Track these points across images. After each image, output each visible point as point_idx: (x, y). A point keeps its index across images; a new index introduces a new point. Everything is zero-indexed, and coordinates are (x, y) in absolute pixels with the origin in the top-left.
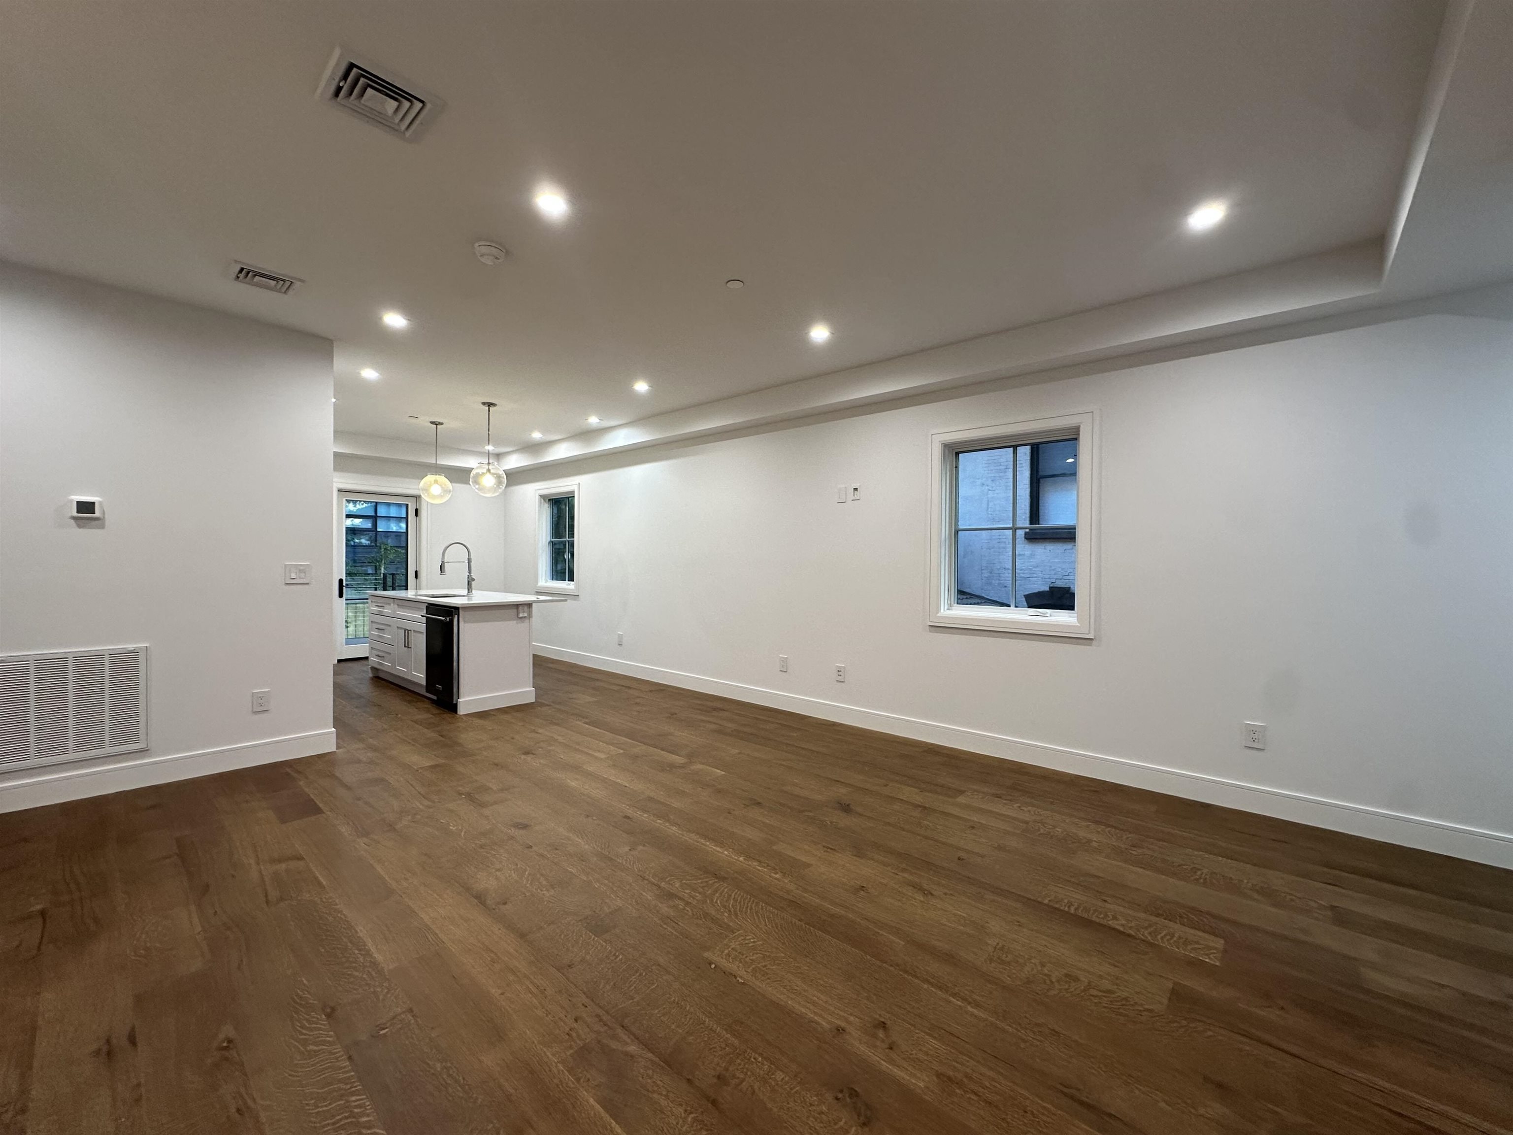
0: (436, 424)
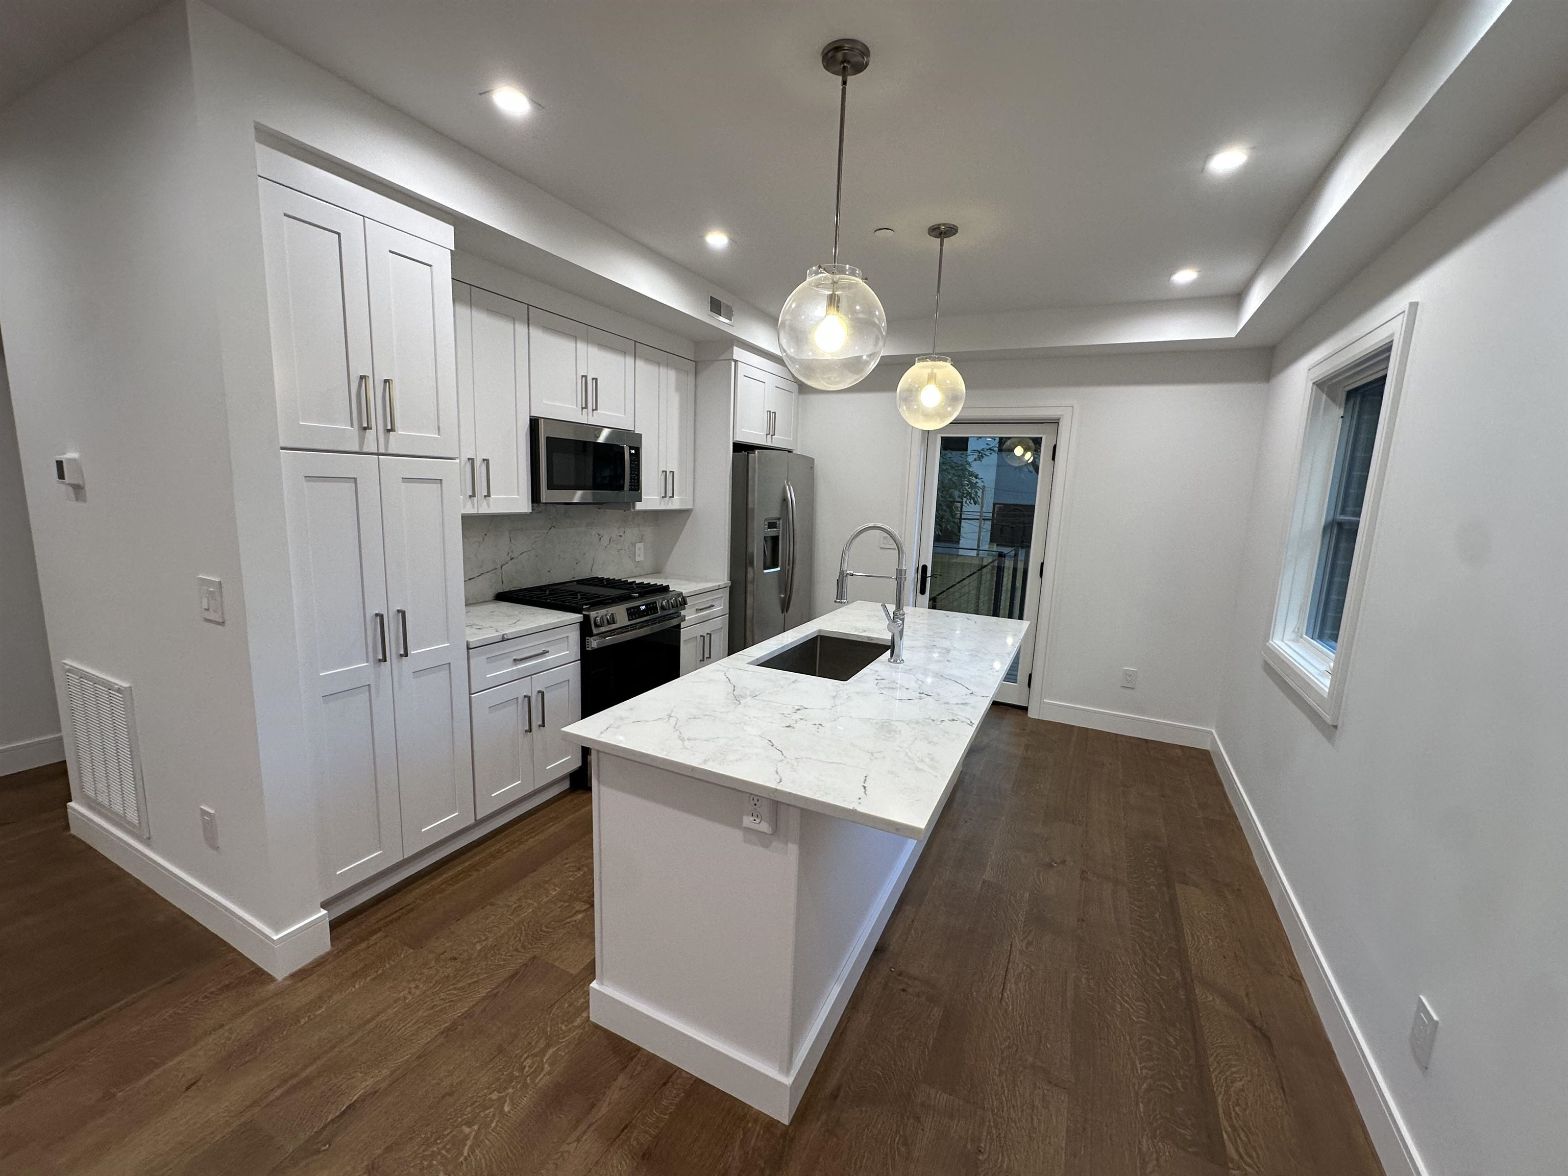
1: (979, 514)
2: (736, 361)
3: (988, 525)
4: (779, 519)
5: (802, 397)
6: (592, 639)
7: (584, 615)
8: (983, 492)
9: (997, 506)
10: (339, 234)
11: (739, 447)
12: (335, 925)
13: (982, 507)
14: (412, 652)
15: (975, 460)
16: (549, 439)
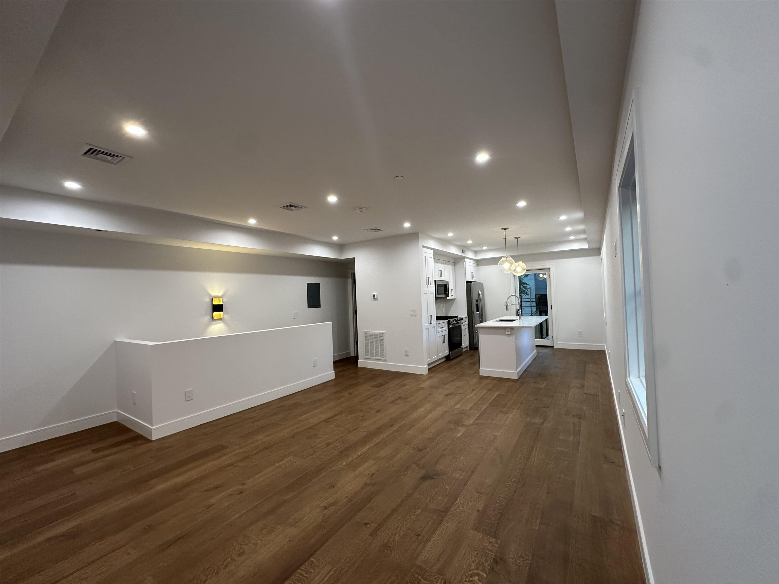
0: (517, 238)
1: (530, 299)
2: (465, 262)
3: (534, 304)
4: (478, 299)
5: (477, 267)
6: (450, 325)
7: (448, 320)
8: (530, 290)
9: (537, 296)
10: (425, 256)
11: (467, 282)
12: (429, 369)
13: (531, 296)
14: (433, 323)
15: (524, 277)
16: (437, 284)
